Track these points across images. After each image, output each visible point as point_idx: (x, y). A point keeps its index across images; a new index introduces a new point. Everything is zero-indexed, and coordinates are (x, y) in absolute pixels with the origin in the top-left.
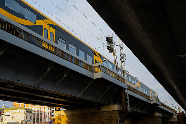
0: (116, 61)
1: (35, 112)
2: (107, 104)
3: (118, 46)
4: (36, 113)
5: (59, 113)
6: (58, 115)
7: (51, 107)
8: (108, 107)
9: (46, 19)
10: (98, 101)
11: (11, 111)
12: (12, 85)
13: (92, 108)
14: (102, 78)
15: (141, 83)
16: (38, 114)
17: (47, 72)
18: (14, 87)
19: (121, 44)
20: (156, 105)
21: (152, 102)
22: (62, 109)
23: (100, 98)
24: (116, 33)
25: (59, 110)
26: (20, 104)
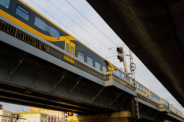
0: (126, 70)
1: (49, 117)
2: (117, 110)
3: (128, 56)
4: (51, 117)
5: (72, 118)
6: (71, 120)
7: (64, 113)
8: (118, 114)
9: (68, 35)
10: (109, 107)
11: (28, 115)
12: (29, 91)
13: (103, 114)
14: (113, 85)
15: (151, 92)
16: (52, 118)
17: (61, 79)
18: (31, 93)
19: (131, 54)
20: (165, 112)
21: (161, 110)
22: (75, 115)
23: (111, 105)
24: (126, 44)
25: (72, 115)
26: (37, 109)
